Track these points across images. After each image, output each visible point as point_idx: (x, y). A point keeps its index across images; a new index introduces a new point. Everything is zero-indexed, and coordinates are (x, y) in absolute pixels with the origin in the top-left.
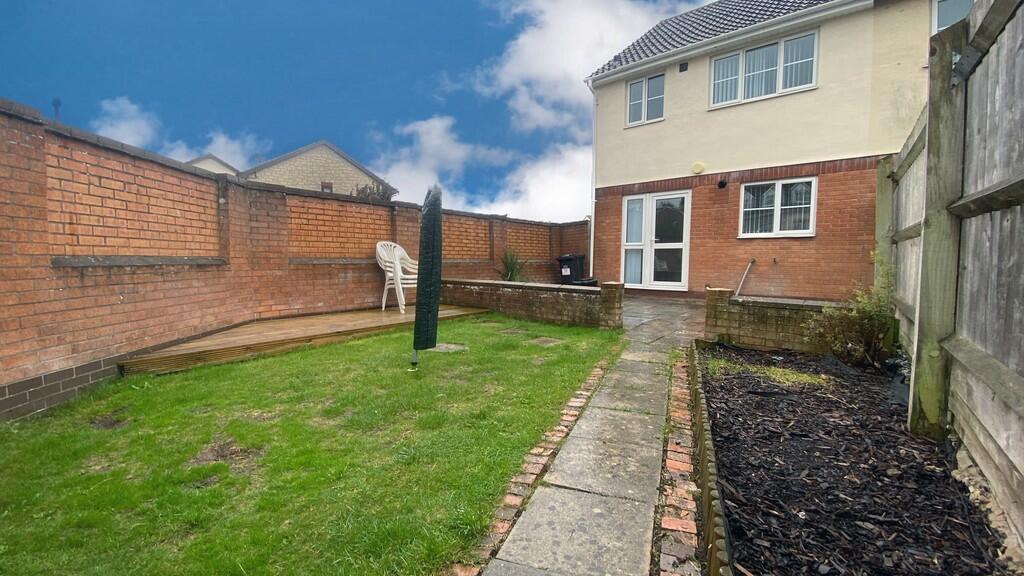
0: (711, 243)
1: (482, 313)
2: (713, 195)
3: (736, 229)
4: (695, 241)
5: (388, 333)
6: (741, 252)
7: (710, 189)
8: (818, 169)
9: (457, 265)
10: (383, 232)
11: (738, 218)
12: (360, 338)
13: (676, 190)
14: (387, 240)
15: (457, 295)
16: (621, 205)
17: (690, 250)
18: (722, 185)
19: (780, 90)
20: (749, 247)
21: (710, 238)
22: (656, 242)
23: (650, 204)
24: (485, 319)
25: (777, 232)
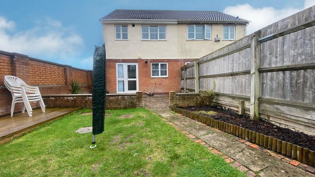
0: (144, 79)
1: (78, 109)
2: (144, 65)
3: (151, 75)
4: (140, 78)
5: (37, 129)
6: (152, 81)
7: (143, 63)
8: (168, 61)
9: (51, 88)
10: (6, 70)
11: (151, 72)
12: (20, 137)
13: (133, 62)
14: (10, 74)
15: (58, 103)
16: (115, 66)
17: (139, 81)
18: (146, 62)
19: (159, 39)
20: (154, 80)
21: (144, 77)
22: (128, 78)
23: (125, 66)
24: (81, 112)
25: (160, 76)
